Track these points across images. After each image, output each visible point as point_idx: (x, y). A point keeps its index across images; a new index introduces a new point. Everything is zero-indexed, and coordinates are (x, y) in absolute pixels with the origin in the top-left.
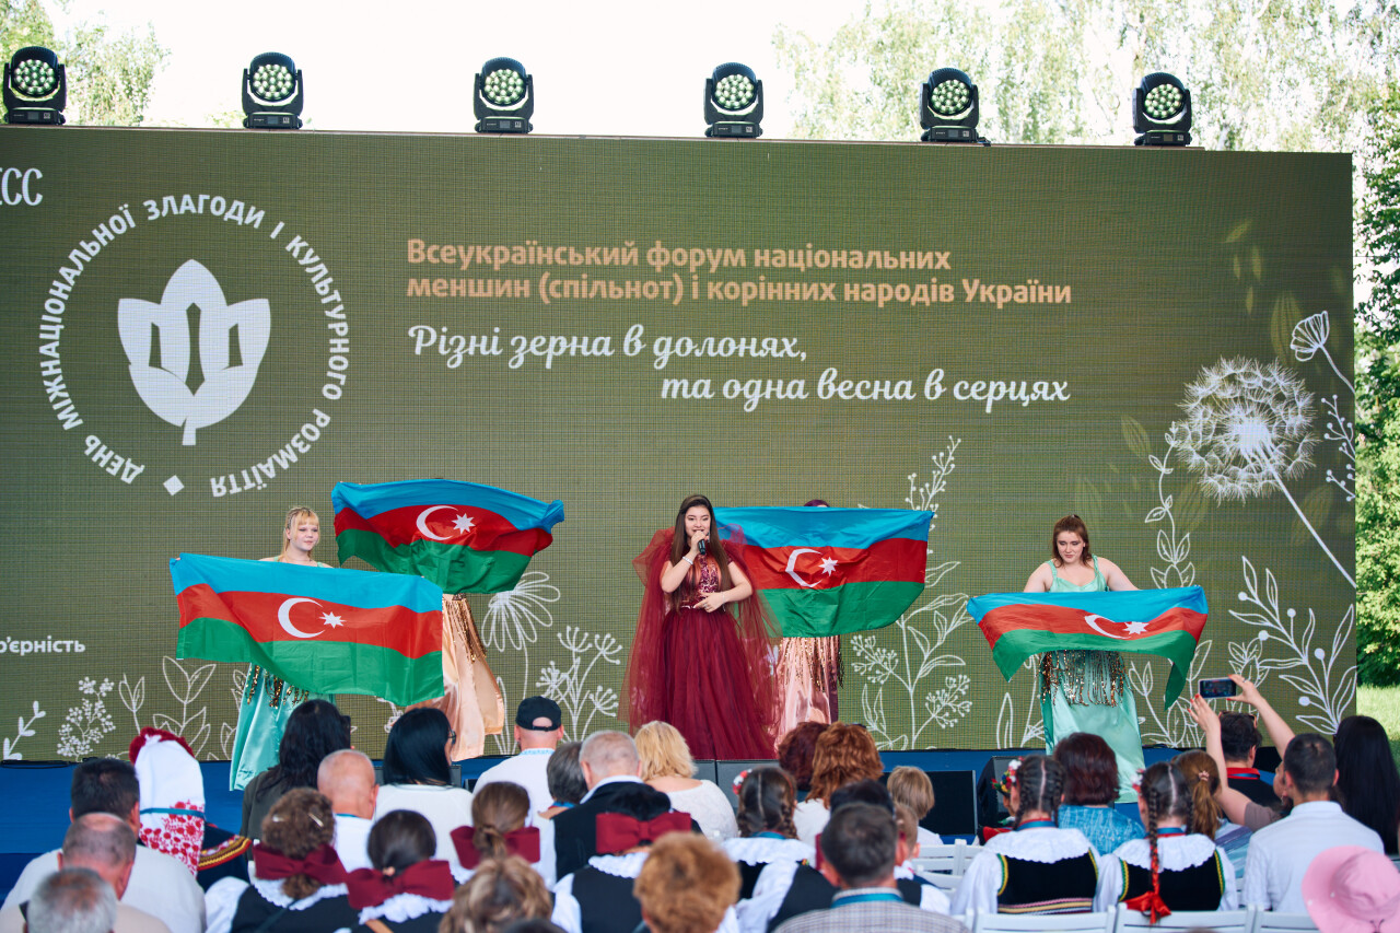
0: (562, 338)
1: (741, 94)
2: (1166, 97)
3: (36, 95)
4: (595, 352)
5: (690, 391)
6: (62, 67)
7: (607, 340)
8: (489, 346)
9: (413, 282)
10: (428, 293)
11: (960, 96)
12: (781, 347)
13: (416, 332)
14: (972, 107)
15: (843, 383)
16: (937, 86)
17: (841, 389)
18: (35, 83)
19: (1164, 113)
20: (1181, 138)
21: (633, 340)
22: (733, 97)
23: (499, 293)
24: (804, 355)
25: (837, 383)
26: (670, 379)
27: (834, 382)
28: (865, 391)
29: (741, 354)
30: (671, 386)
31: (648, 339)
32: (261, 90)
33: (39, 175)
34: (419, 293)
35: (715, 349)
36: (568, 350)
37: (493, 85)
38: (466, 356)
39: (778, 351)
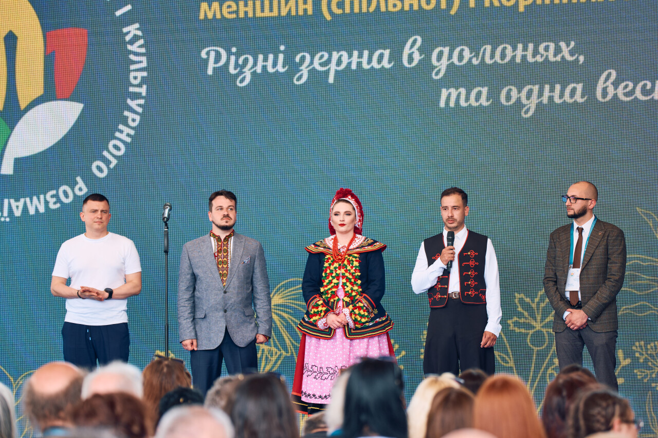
0: (345, 54)
4: (375, 64)
5: (467, 99)
7: (387, 53)
8: (275, 64)
9: (204, 6)
10: (218, 16)
12: (558, 51)
13: (208, 53)
15: (623, 85)
17: (620, 91)
21: (412, 52)
23: (284, 12)
24: (582, 59)
25: (616, 84)
26: (448, 89)
27: (613, 84)
28: (645, 92)
29: (518, 60)
30: (449, 95)
31: (426, 50)
34: (210, 16)
35: (492, 56)
36: (350, 64)
38: (254, 74)
39: (555, 55)
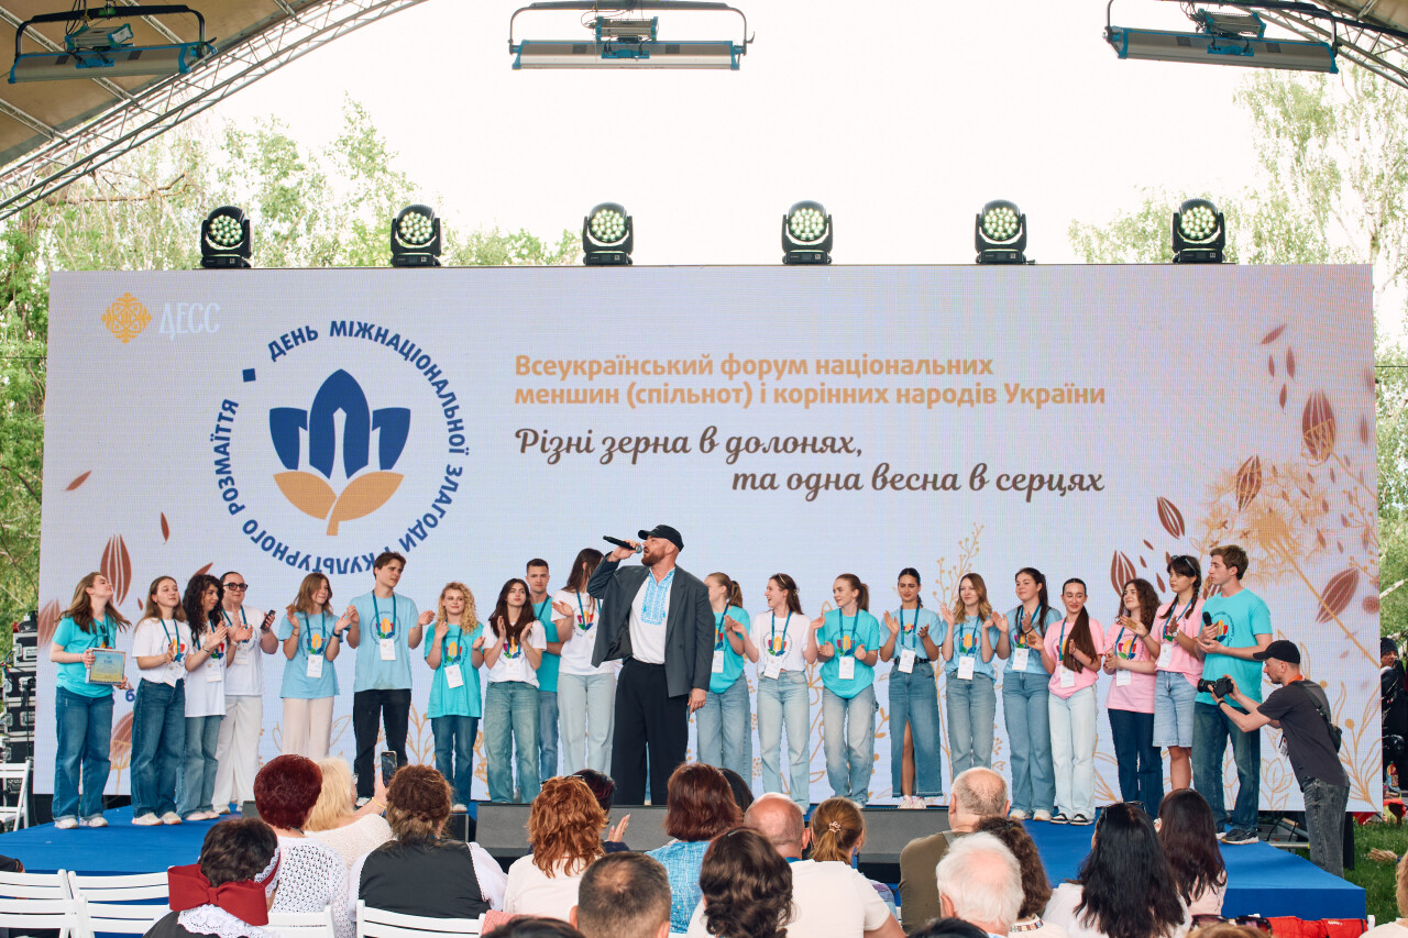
1: (814, 227)
2: (1201, 219)
3: (229, 245)
6: (247, 222)
11: (1010, 223)
14: (1021, 232)
16: (988, 214)
18: (228, 235)
19: (1201, 235)
20: (1213, 256)
22: (807, 230)
32: (408, 236)
33: (218, 308)
37: (599, 225)
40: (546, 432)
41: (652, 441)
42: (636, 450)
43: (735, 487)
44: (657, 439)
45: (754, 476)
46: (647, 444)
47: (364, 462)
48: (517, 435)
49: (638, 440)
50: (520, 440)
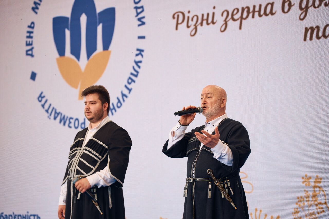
40: (189, 12)
41: (251, 9)
42: (242, 18)
43: (305, 39)
44: (254, 7)
45: (318, 27)
46: (248, 13)
47: (95, 49)
48: (174, 18)
49: (243, 10)
50: (175, 20)
